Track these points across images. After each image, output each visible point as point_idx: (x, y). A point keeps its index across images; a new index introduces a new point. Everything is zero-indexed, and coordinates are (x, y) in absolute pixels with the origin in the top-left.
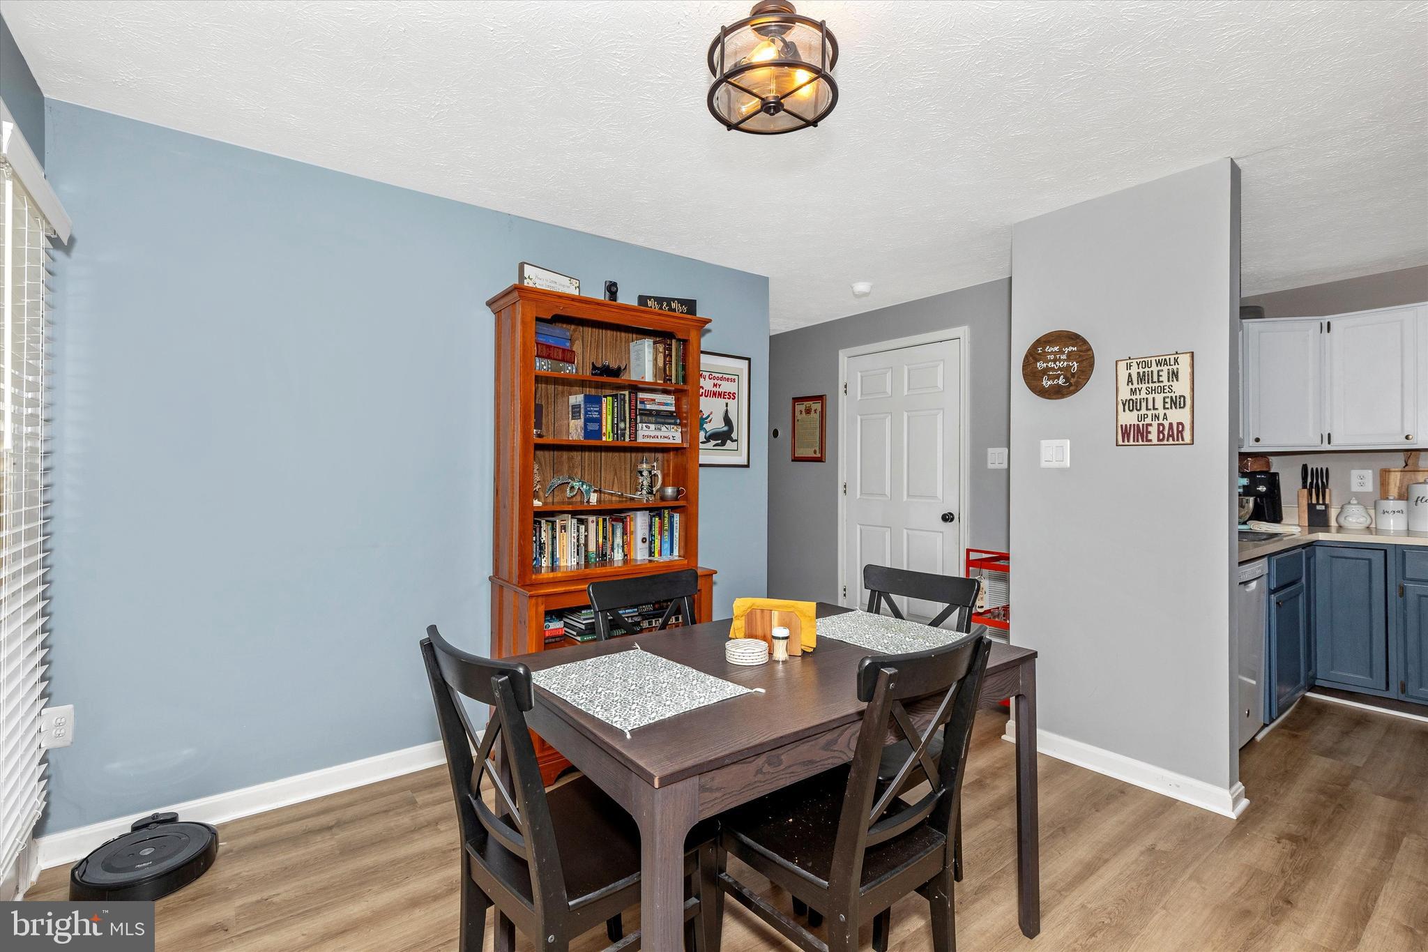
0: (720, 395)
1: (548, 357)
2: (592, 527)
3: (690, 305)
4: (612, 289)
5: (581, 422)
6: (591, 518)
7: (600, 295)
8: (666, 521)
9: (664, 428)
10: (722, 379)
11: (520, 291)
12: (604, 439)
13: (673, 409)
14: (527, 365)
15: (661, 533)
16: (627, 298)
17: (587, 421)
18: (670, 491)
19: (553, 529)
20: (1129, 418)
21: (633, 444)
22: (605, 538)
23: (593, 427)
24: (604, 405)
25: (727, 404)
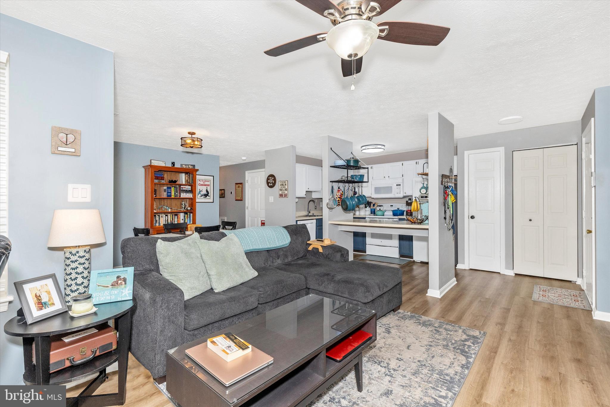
0: (205, 185)
1: (158, 179)
2: (169, 217)
3: (194, 166)
4: (173, 164)
5: (166, 193)
6: (169, 215)
7: (170, 165)
8: (189, 215)
9: (188, 194)
10: (205, 181)
11: (151, 166)
12: (172, 197)
13: (190, 189)
14: (152, 181)
15: (187, 218)
16: (177, 165)
17: (167, 193)
18: (189, 208)
19: (159, 217)
20: (281, 192)
21: (180, 198)
22: (172, 219)
23: (170, 194)
24: (172, 189)
25: (207, 187)
